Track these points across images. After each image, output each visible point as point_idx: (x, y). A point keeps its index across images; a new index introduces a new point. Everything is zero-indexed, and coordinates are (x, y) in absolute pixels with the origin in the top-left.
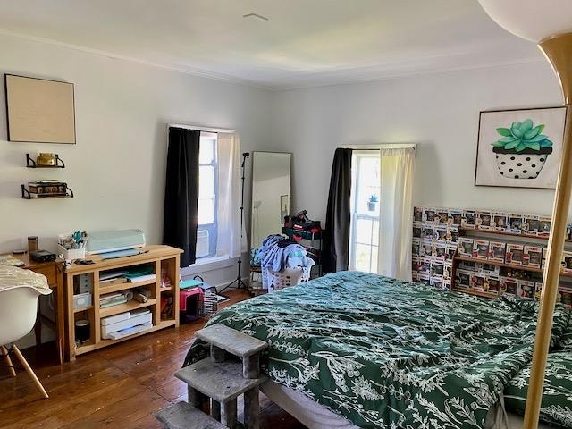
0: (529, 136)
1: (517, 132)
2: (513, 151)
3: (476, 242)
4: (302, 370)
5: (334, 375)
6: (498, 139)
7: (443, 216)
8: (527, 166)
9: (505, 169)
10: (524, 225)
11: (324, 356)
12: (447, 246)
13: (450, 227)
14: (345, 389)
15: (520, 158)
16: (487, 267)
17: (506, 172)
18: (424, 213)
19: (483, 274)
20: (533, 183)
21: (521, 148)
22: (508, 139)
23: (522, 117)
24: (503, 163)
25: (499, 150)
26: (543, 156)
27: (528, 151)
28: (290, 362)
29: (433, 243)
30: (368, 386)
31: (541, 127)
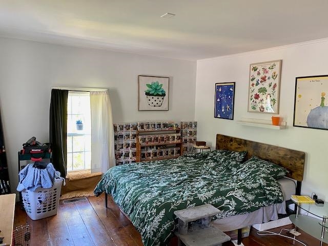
0: (158, 88)
1: (154, 86)
2: (152, 95)
3: (146, 137)
4: (230, 205)
5: (239, 199)
6: (147, 89)
7: (128, 127)
8: (158, 101)
9: (150, 102)
10: (162, 126)
11: (230, 194)
12: (130, 142)
13: (131, 132)
14: (246, 201)
15: (155, 98)
16: (151, 147)
17: (151, 104)
18: (118, 127)
19: (151, 151)
20: (160, 108)
21: (155, 94)
22: (150, 89)
23: (155, 80)
24: (149, 100)
25: (148, 94)
26: (163, 97)
27: (158, 95)
28: (223, 205)
29: (124, 142)
30: (250, 195)
31: (161, 85)
